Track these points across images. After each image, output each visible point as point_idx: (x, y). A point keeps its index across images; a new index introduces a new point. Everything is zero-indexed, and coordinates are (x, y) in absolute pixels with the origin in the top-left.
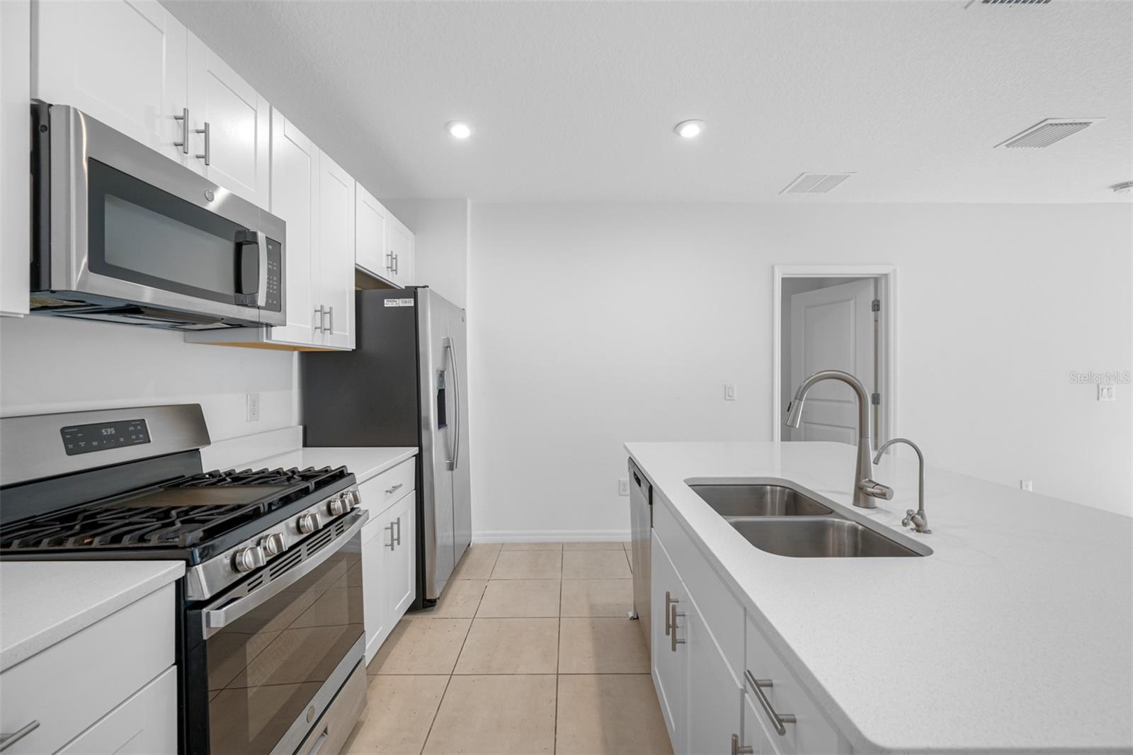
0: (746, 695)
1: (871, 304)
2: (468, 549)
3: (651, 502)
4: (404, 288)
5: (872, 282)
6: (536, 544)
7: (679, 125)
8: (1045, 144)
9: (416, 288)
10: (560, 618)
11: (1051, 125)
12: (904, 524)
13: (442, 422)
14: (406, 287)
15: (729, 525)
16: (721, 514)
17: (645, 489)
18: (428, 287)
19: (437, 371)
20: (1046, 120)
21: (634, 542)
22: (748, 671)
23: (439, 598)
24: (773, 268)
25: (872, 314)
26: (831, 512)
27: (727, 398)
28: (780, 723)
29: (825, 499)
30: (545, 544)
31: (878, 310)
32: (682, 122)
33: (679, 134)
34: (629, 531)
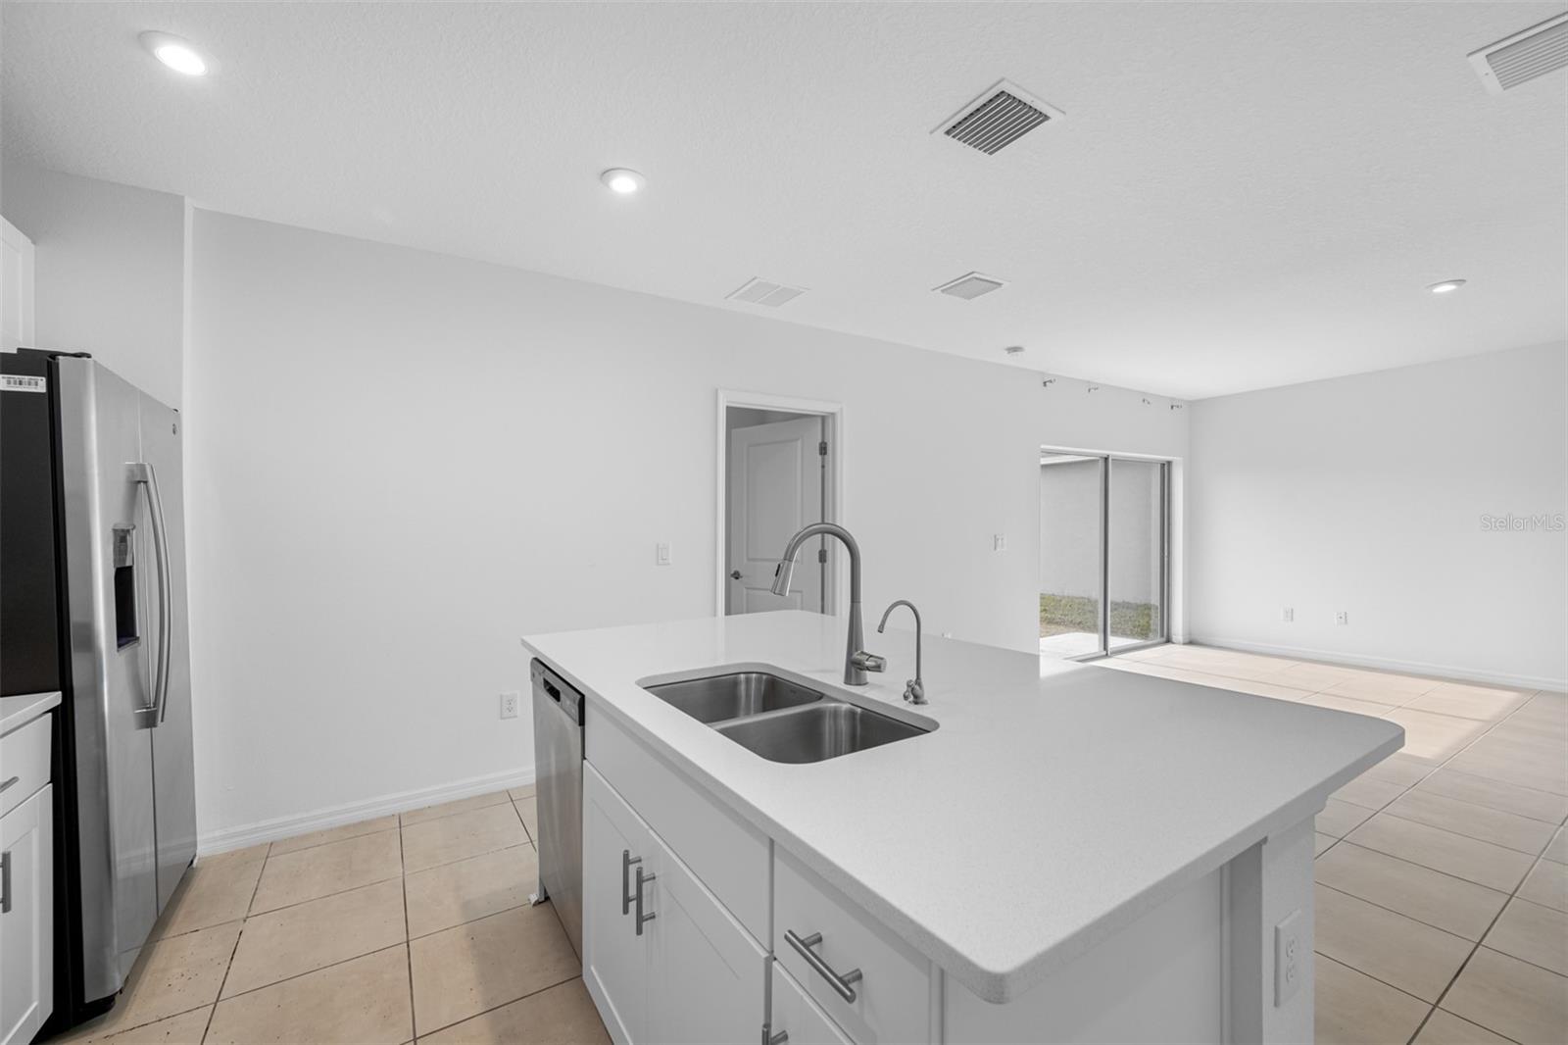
0: (775, 964)
1: (818, 445)
2: (187, 873)
3: (582, 722)
4: (15, 352)
5: (819, 421)
6: (346, 828)
7: (608, 171)
8: (969, 298)
9: (54, 355)
10: (408, 942)
11: (977, 279)
12: (906, 698)
13: (126, 630)
14: (19, 349)
15: (718, 734)
16: (705, 721)
17: (569, 701)
18: (89, 356)
19: (115, 531)
20: (973, 273)
21: (543, 786)
22: (790, 932)
23: (121, 991)
24: (717, 390)
25: (819, 457)
26: (820, 696)
27: (660, 561)
28: (847, 986)
29: (815, 681)
30: (362, 823)
31: (825, 453)
32: (613, 169)
33: (607, 185)
34: (532, 767)
